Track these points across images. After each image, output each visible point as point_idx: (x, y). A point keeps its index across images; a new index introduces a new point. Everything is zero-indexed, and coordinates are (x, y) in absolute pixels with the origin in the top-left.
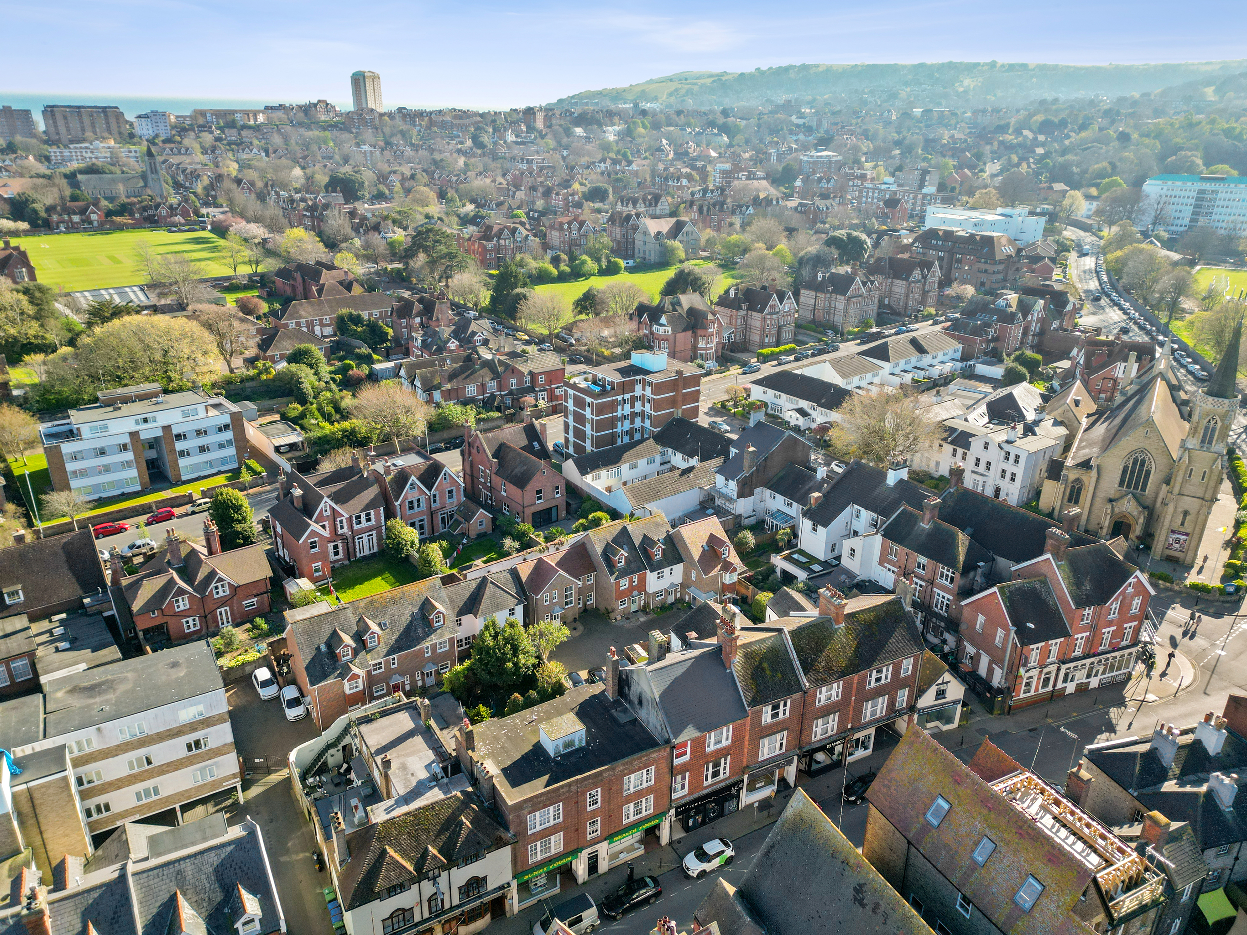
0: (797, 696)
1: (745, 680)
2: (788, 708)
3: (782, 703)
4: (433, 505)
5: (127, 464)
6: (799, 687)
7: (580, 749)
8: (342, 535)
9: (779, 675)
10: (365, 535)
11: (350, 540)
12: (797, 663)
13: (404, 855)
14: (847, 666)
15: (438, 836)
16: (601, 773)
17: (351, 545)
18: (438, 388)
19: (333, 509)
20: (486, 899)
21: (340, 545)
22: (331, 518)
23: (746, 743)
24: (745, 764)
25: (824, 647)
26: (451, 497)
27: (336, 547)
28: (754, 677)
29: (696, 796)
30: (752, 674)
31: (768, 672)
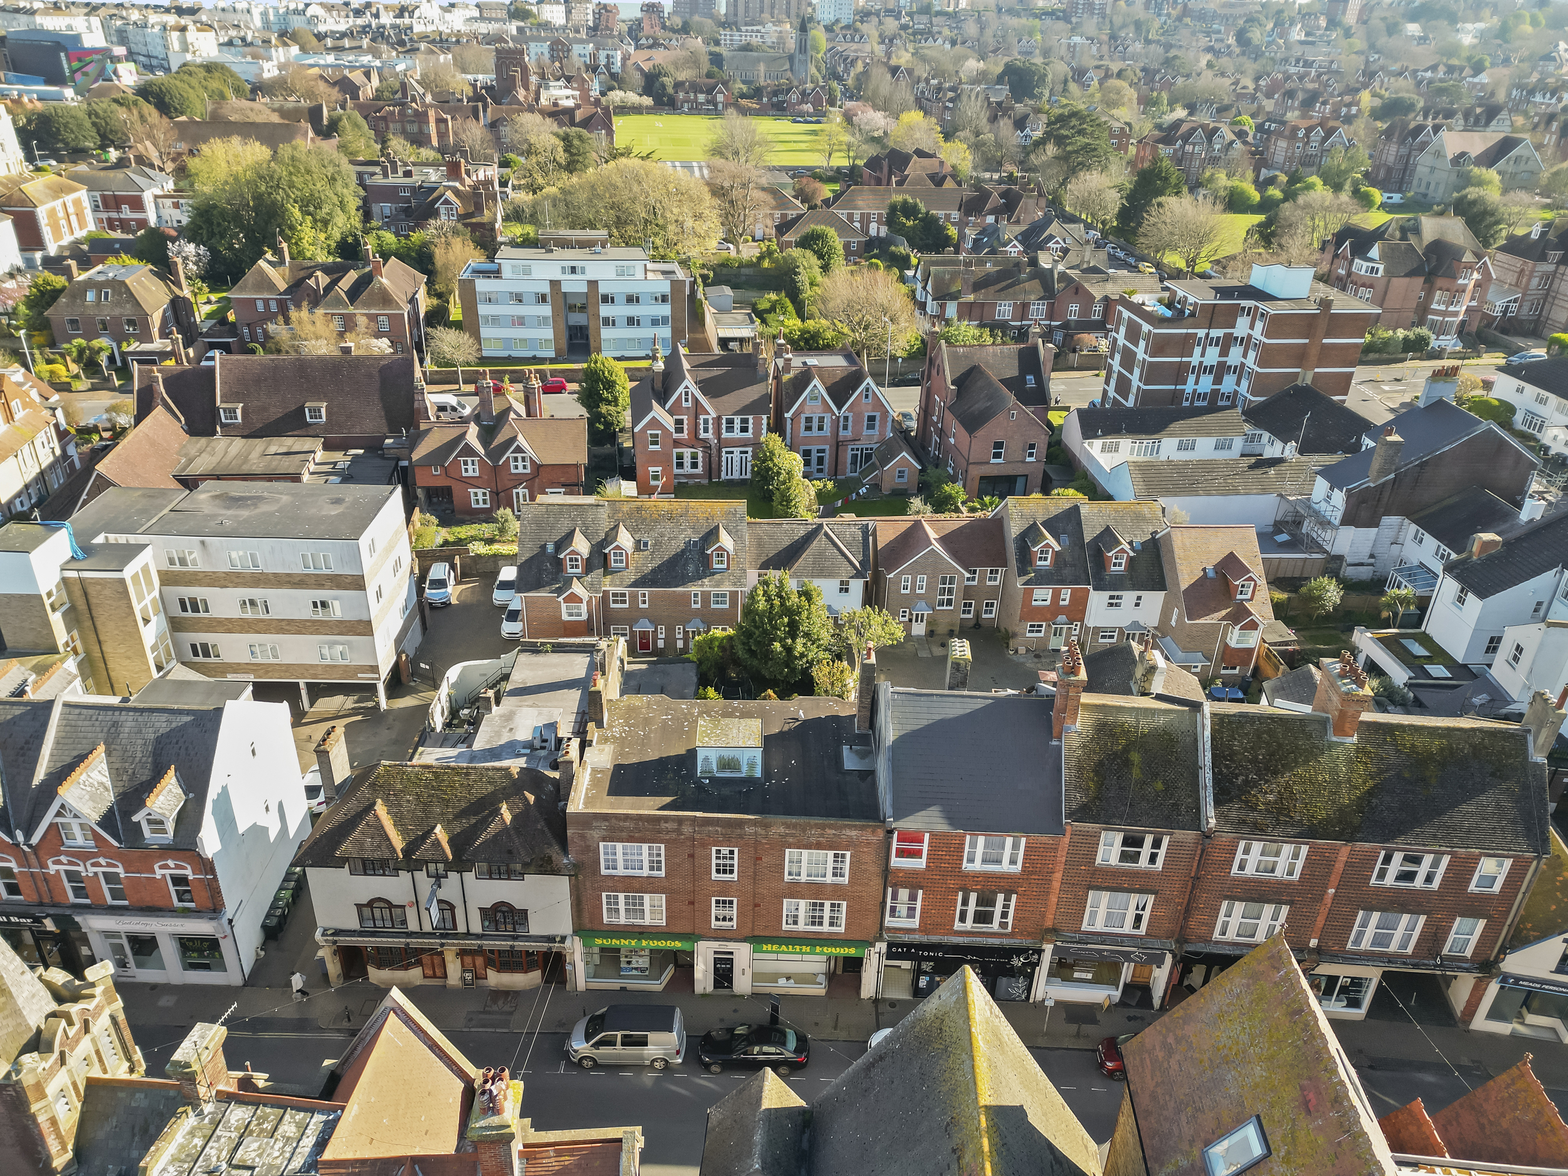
0: (1188, 836)
1: (1080, 769)
2: (1162, 852)
3: (1149, 840)
4: (842, 433)
5: (542, 321)
6: (1195, 820)
7: (749, 781)
8: (704, 440)
9: (1159, 786)
10: (737, 450)
11: (714, 451)
12: (1207, 776)
13: (398, 823)
14: (1327, 821)
15: (457, 817)
16: (740, 824)
17: (715, 459)
18: (954, 297)
19: (696, 401)
20: (520, 945)
21: (700, 455)
22: (693, 411)
23: (1056, 885)
24: (1049, 923)
25: (1288, 767)
26: (871, 427)
27: (694, 457)
28: (1099, 769)
29: (935, 939)
30: (1101, 763)
31: (1136, 773)
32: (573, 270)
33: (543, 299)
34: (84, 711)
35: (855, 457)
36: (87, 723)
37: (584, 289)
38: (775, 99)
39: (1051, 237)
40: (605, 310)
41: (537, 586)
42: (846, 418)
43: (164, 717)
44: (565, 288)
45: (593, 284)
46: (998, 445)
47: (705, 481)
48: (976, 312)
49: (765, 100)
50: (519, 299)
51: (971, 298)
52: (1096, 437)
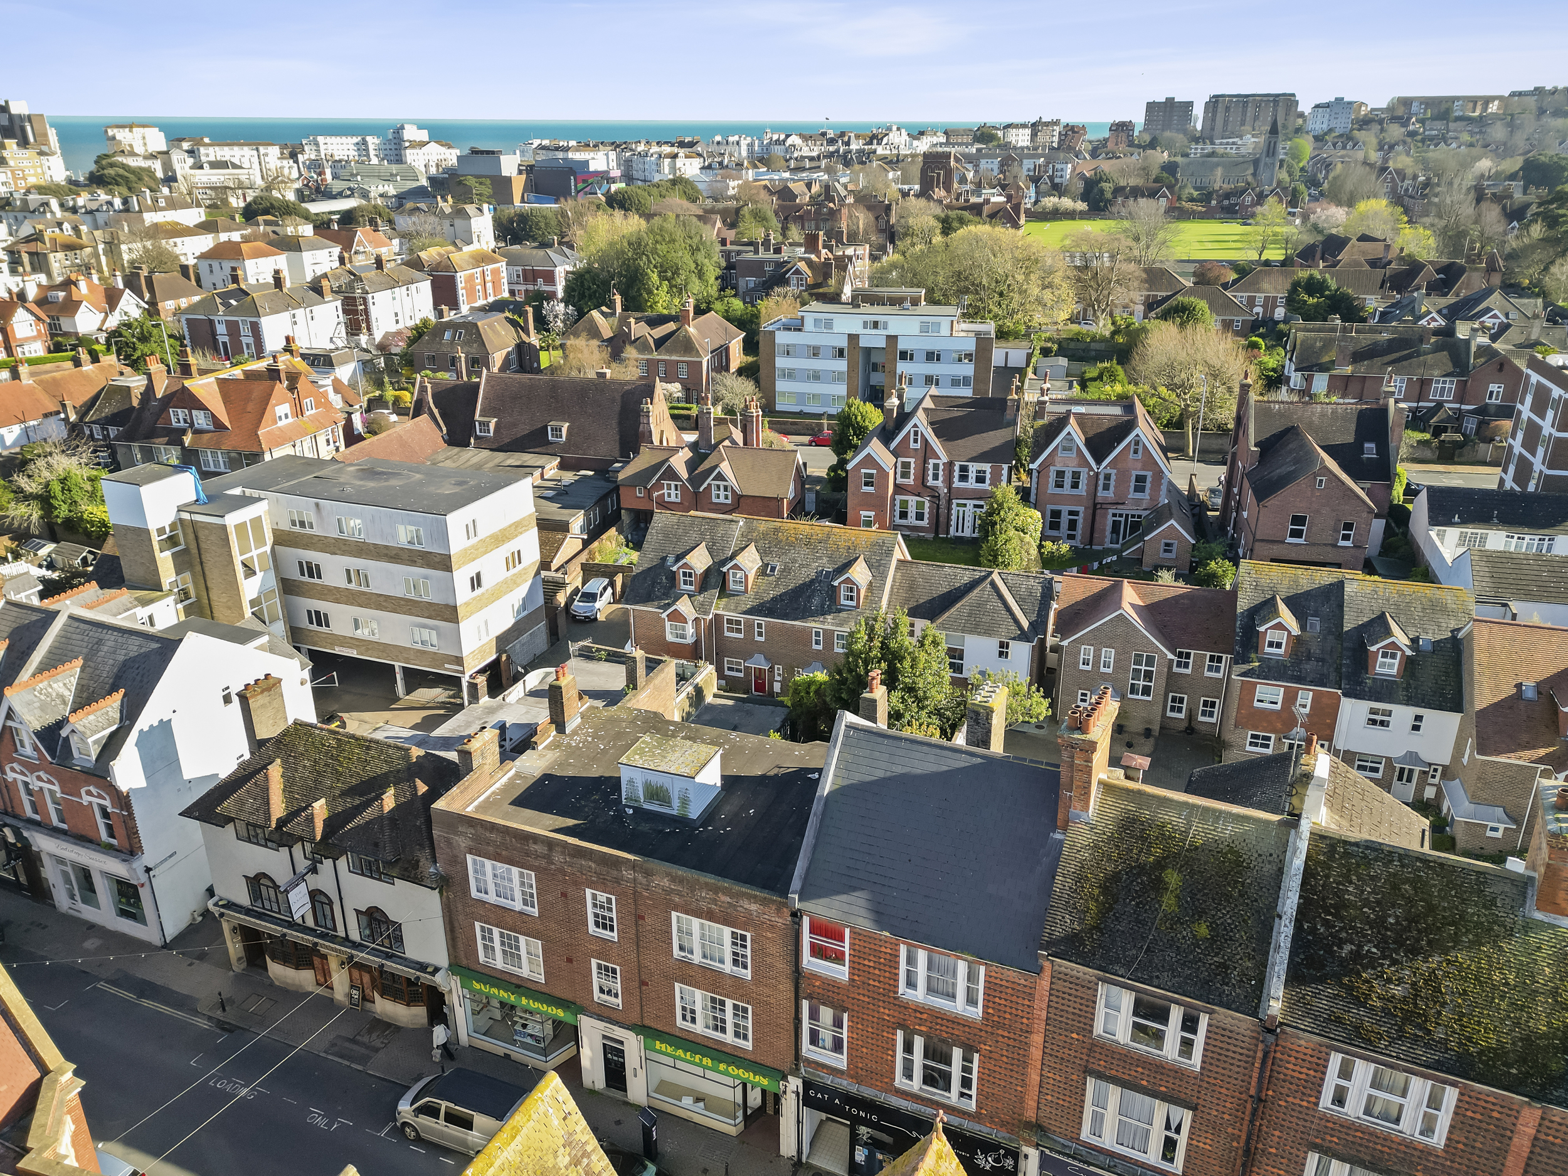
0: (1240, 1022)
1: (1080, 879)
2: (1200, 1039)
3: (1176, 1015)
4: (1101, 493)
5: (836, 377)
6: (1252, 1002)
7: (681, 821)
8: (932, 489)
9: (1203, 930)
10: (970, 503)
11: (943, 502)
12: (1284, 932)
13: (288, 789)
14: (1499, 1053)
15: (344, 794)
17: (943, 511)
18: (1323, 368)
21: (927, 505)
22: (921, 454)
23: (1036, 1053)
24: (1030, 1114)
25: (1436, 946)
26: (1138, 489)
27: (920, 505)
28: (1112, 887)
29: (868, 1092)
30: (1115, 877)
31: (1168, 903)
32: (876, 325)
33: (841, 353)
34: (82, 626)
35: (1116, 525)
36: (79, 637)
37: (882, 344)
38: (1226, 202)
39: (1488, 310)
40: (902, 367)
41: (646, 599)
42: (1107, 477)
43: (138, 641)
44: (863, 343)
45: (892, 339)
46: (1298, 520)
47: (930, 536)
48: (1354, 387)
49: (1214, 203)
50: (815, 352)
51: (1348, 370)
52: (1450, 523)
